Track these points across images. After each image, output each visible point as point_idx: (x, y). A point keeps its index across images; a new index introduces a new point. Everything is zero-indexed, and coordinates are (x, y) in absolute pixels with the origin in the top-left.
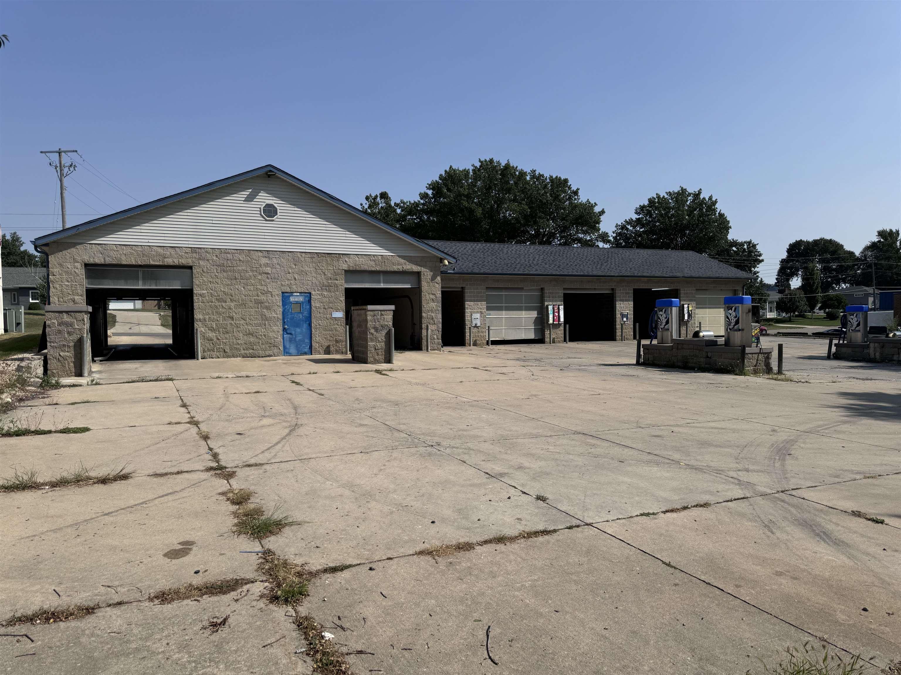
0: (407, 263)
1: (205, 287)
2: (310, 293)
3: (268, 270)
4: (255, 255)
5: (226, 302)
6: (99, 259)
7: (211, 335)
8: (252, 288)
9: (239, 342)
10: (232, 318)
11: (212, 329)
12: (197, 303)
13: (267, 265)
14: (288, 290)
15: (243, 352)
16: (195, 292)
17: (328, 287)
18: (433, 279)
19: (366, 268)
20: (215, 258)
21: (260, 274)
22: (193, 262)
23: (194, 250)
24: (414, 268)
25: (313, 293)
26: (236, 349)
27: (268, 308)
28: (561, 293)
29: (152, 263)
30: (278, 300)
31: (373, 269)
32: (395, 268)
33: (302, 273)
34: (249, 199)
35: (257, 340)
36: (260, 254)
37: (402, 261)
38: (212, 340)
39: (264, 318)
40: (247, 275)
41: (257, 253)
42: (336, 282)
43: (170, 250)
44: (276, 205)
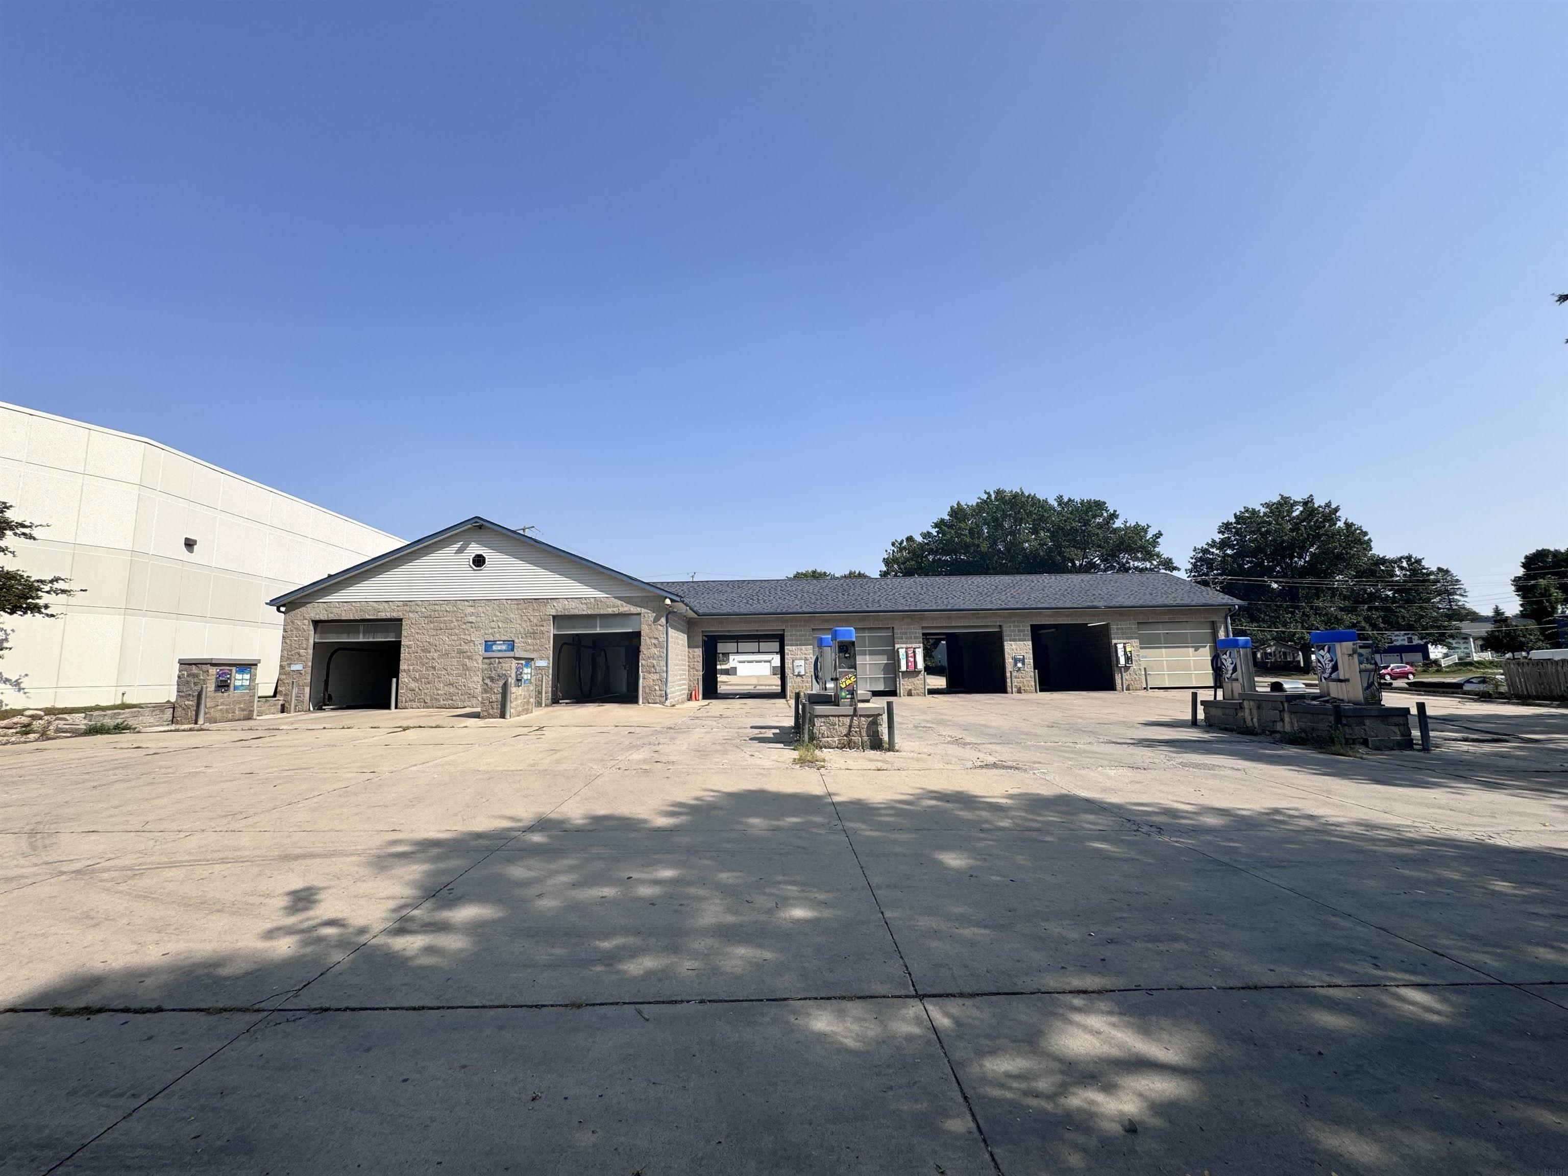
0: (625, 604)
1: (412, 638)
2: (513, 641)
3: (473, 619)
4: (461, 605)
5: (430, 652)
6: (323, 617)
7: (413, 685)
8: (455, 638)
9: (439, 692)
10: (434, 668)
11: (415, 680)
12: (404, 654)
13: (472, 614)
14: (492, 638)
15: (442, 702)
16: (402, 643)
17: (533, 634)
18: (656, 620)
19: (576, 612)
20: (424, 610)
21: (465, 623)
22: (404, 614)
23: (405, 603)
24: (632, 609)
25: (516, 640)
26: (436, 699)
27: (469, 658)
28: (919, 632)
29: (368, 617)
30: (481, 649)
31: (584, 613)
32: (610, 611)
33: (508, 620)
34: (460, 551)
35: (456, 691)
36: (466, 603)
37: (619, 602)
38: (414, 690)
39: (466, 668)
40: (452, 625)
41: (463, 603)
42: (542, 628)
43: (384, 603)
44: (484, 555)
